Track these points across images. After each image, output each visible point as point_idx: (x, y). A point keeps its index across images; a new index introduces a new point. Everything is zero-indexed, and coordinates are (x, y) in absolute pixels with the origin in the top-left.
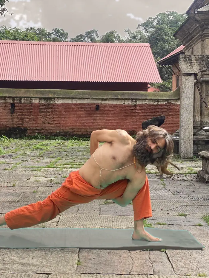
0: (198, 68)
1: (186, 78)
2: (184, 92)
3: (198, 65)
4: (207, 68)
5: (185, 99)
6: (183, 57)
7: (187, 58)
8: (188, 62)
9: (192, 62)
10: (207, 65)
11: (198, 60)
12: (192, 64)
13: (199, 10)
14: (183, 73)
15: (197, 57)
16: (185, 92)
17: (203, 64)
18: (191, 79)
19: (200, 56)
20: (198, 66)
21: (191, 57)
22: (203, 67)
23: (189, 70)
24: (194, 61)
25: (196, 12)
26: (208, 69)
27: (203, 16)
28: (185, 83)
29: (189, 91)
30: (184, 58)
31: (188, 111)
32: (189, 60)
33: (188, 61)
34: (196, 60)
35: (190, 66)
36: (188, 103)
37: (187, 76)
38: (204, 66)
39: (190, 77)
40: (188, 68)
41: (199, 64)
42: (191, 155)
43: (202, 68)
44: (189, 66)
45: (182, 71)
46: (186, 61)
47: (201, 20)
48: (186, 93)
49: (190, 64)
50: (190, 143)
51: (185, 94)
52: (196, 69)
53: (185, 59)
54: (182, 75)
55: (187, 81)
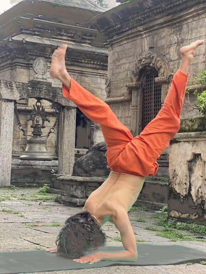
0: (19, 95)
1: (7, 105)
2: (3, 118)
3: (19, 92)
4: (27, 96)
5: (5, 126)
6: (4, 83)
7: (8, 85)
8: (9, 88)
9: (13, 89)
10: (27, 93)
11: (19, 87)
12: (13, 90)
13: (14, 38)
14: (4, 99)
15: (17, 84)
16: (5, 118)
17: (23, 92)
18: (11, 105)
19: (20, 83)
20: (18, 93)
21: (11, 83)
22: (23, 95)
23: (10, 97)
24: (15, 88)
25: (11, 40)
26: (27, 97)
27: (17, 45)
28: (5, 109)
29: (9, 118)
30: (5, 84)
31: (7, 139)
32: (10, 86)
33: (9, 87)
34: (17, 87)
35: (11, 93)
36: (7, 130)
37: (8, 102)
38: (24, 94)
39: (10, 103)
40: (9, 94)
41: (19, 91)
42: (9, 184)
43: (22, 95)
44: (10, 92)
45: (3, 96)
46: (6, 86)
47: (14, 48)
48: (6, 119)
49: (11, 90)
50: (8, 172)
51: (5, 121)
52: (16, 96)
53: (6, 85)
54: (2, 101)
55: (7, 108)
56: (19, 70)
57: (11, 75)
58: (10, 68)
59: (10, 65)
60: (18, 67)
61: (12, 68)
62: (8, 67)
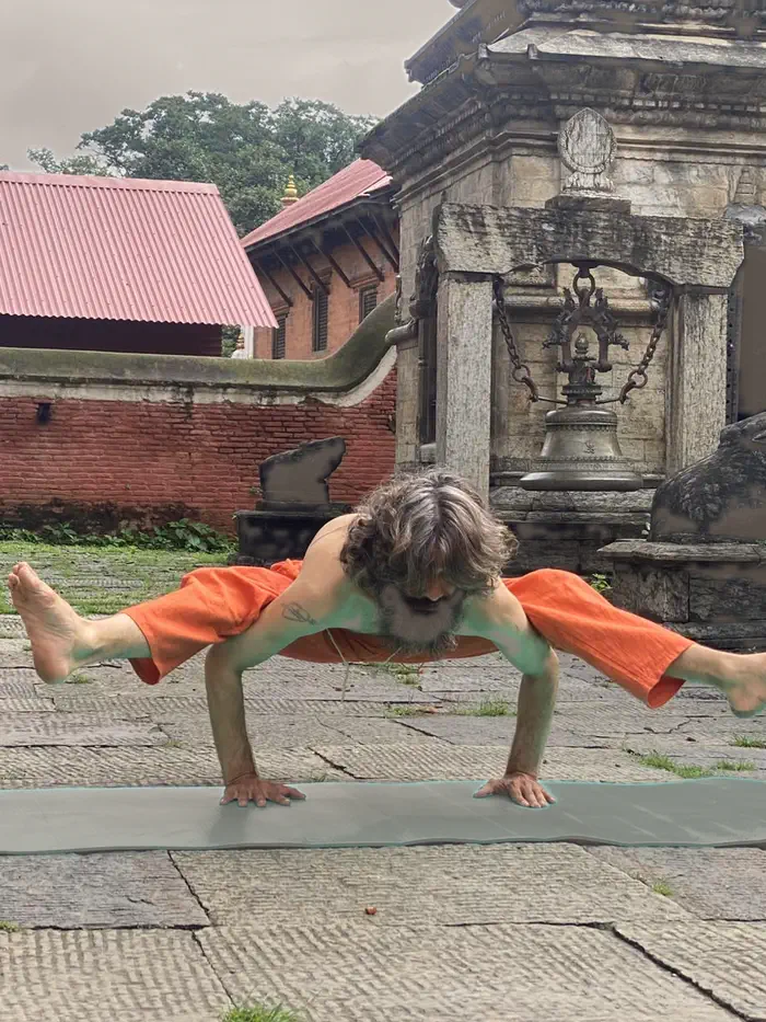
0: (509, 255)
1: (465, 292)
2: (455, 340)
3: (508, 244)
4: (538, 255)
5: (461, 368)
6: (454, 213)
7: (469, 218)
8: (470, 232)
9: (486, 234)
10: (538, 246)
11: (507, 226)
12: (486, 239)
13: (494, 48)
14: (454, 271)
15: (502, 213)
16: (462, 341)
17: (523, 241)
18: (483, 295)
19: (513, 212)
20: (506, 247)
21: (480, 213)
22: (525, 253)
23: (475, 262)
24: (493, 230)
25: (485, 56)
26: (540, 260)
27: (509, 69)
28: (462, 306)
29: (474, 340)
30: (456, 217)
31: (472, 414)
32: (474, 224)
33: (472, 228)
34: (500, 227)
35: (479, 247)
36: (471, 382)
37: (469, 281)
38: (527, 250)
39: (477, 286)
40: (473, 253)
41: (510, 240)
43: (522, 254)
44: (476, 245)
45: (451, 263)
46: (463, 226)
47: (499, 85)
48: (465, 346)
49: (480, 239)
51: (461, 350)
52: (499, 258)
53: (460, 222)
54: (449, 279)
55: (469, 303)
56: (518, 161)
57: (497, 181)
58: (490, 158)
59: (492, 147)
60: (515, 151)
61: (496, 157)
62: (484, 156)
